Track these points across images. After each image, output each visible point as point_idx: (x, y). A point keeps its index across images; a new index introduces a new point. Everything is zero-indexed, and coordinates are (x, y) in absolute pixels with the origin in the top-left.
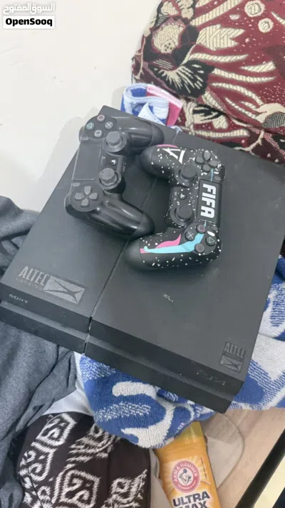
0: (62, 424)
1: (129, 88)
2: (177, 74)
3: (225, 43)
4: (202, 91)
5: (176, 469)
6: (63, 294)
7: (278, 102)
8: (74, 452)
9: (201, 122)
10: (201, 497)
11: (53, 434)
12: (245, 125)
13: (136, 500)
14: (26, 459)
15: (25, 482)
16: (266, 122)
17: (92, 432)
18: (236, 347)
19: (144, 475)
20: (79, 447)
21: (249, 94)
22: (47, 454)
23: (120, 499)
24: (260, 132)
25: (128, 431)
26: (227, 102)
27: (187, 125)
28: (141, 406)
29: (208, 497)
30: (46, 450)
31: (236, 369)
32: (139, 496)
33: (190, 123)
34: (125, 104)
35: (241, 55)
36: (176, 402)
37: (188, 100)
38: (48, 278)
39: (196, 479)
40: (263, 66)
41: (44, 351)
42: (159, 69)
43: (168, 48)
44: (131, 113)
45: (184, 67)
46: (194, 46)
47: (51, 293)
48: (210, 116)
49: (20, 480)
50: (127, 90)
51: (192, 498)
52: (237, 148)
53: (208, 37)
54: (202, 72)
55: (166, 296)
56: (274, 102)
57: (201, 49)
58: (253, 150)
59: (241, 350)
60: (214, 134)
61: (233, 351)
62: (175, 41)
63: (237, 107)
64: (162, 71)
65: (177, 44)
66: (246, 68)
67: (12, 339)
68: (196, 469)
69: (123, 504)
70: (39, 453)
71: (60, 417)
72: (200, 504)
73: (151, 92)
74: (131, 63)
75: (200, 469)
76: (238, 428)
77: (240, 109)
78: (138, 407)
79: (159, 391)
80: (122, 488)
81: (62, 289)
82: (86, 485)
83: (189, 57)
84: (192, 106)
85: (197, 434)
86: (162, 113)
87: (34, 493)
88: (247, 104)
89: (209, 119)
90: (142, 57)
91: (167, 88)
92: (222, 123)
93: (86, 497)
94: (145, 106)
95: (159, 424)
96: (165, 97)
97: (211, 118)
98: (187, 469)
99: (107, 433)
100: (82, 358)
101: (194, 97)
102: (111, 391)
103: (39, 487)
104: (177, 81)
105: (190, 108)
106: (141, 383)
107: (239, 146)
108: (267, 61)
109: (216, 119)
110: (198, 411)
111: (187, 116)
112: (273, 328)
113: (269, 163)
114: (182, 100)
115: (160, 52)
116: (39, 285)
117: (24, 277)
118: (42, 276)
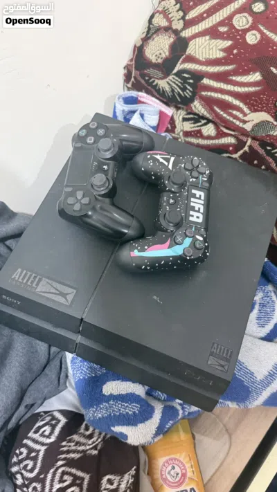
0: (54, 422)
1: (121, 96)
2: (168, 82)
3: (214, 54)
4: (191, 100)
5: (164, 465)
6: (55, 296)
7: (265, 111)
8: (65, 449)
9: (190, 130)
11: (45, 431)
12: (233, 133)
14: (17, 456)
15: (16, 479)
16: (253, 130)
17: (82, 430)
18: (223, 348)
19: (133, 472)
20: (70, 444)
21: (237, 102)
22: (39, 451)
24: (247, 140)
25: (118, 429)
26: (216, 111)
27: (176, 132)
28: (130, 404)
30: (37, 447)
31: (223, 369)
33: (179, 130)
34: (117, 111)
35: (229, 65)
36: (164, 400)
37: (178, 108)
38: (40, 280)
39: (184, 475)
40: (250, 77)
41: (37, 351)
42: (150, 78)
43: (159, 57)
44: (123, 120)
45: (175, 77)
46: (184, 56)
47: (44, 294)
48: (199, 124)
49: (12, 477)
50: (119, 98)
52: (225, 155)
53: (197, 48)
54: (191, 81)
55: (155, 297)
56: (261, 111)
57: (191, 59)
58: (241, 157)
59: (228, 351)
60: (203, 141)
61: (220, 352)
62: (166, 51)
63: (225, 115)
64: (153, 79)
65: (167, 54)
66: (234, 78)
67: (5, 339)
68: (184, 466)
70: (30, 450)
71: (52, 415)
73: (142, 99)
74: (123, 72)
75: (188, 465)
76: (225, 426)
77: (228, 118)
78: (127, 406)
79: (148, 390)
80: (112, 484)
81: (54, 291)
82: (77, 481)
83: (179, 67)
84: (182, 114)
85: (185, 431)
86: (153, 120)
87: (25, 489)
88: (234, 112)
89: (198, 126)
90: (134, 66)
91: (158, 96)
92: (210, 130)
94: (136, 114)
95: (148, 423)
96: (155, 105)
97: (201, 126)
98: (175, 466)
99: (97, 431)
100: (73, 357)
101: (184, 105)
102: (102, 390)
103: (30, 483)
104: (167, 89)
105: (179, 115)
106: (131, 383)
107: (226, 153)
108: (255, 71)
109: (205, 127)
110: (186, 410)
111: (177, 123)
112: (259, 328)
113: (255, 169)
114: (172, 108)
115: (151, 62)
116: (31, 287)
117: (16, 279)
118: (35, 277)
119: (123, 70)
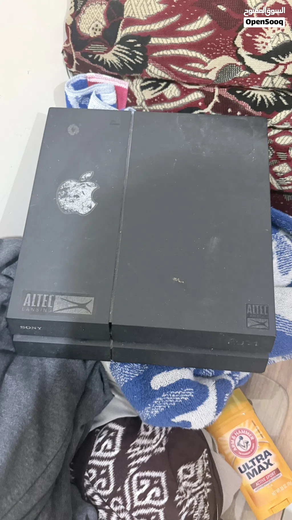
0: (112, 434)
1: (69, 83)
2: (114, 54)
3: (154, 8)
4: (145, 65)
5: (232, 439)
6: (74, 309)
7: (225, 54)
8: (132, 456)
9: (152, 97)
10: (264, 457)
11: (106, 446)
12: (197, 87)
13: (205, 480)
14: (88, 479)
15: (95, 500)
16: (217, 78)
17: (143, 432)
18: (257, 306)
19: (205, 455)
20: (135, 450)
21: (193, 54)
22: (107, 467)
23: (189, 484)
24: (214, 90)
25: (178, 419)
26: (173, 69)
27: (138, 104)
28: (183, 391)
29: (270, 455)
30: (104, 463)
31: (264, 327)
32: (207, 475)
33: (141, 101)
34: (70, 100)
35: (174, 16)
36: (213, 376)
37: (132, 79)
38: (53, 299)
39: (254, 441)
40: (199, 22)
41: (73, 371)
42: (94, 55)
43: (96, 30)
44: (79, 108)
45: (119, 46)
46: (123, 21)
47: (62, 312)
48: (160, 88)
49: (90, 500)
50: (68, 86)
51: (255, 461)
52: (196, 112)
53: (134, 7)
54: (139, 45)
55: (175, 279)
56: (221, 55)
57: (131, 22)
58: (213, 109)
59: (263, 308)
60: (169, 105)
61: (256, 311)
62: (101, 20)
63: (184, 71)
64: (97, 55)
65: (104, 23)
66: (182, 29)
67: (37, 369)
68: (250, 433)
69: (195, 488)
70: (99, 469)
71: (107, 428)
72: (265, 463)
73: (92, 80)
74: (61, 57)
75: (254, 431)
76: (277, 382)
77: (188, 72)
78: (181, 393)
79: (194, 371)
80: (189, 473)
81: (72, 305)
82: (154, 483)
83: (121, 34)
84: (138, 83)
85: (241, 400)
86: (111, 98)
87: (107, 507)
88: (193, 65)
89: (159, 91)
90: (72, 47)
91: (108, 72)
92: (173, 91)
93: (158, 494)
94: (92, 96)
95: (206, 402)
96: (107, 82)
97: (162, 90)
98: (243, 436)
99: (157, 428)
100: (111, 365)
101: (138, 73)
102: (150, 386)
103: (110, 501)
104: (116, 61)
105: (135, 86)
106: (177, 370)
107: (197, 110)
108: (202, 15)
109: (167, 89)
110: (236, 378)
111: (136, 94)
112: (284, 276)
113: (231, 118)
114: (126, 80)
115: (90, 37)
116: (47, 308)
117: (29, 305)
118: (47, 298)
119: (62, 54)
